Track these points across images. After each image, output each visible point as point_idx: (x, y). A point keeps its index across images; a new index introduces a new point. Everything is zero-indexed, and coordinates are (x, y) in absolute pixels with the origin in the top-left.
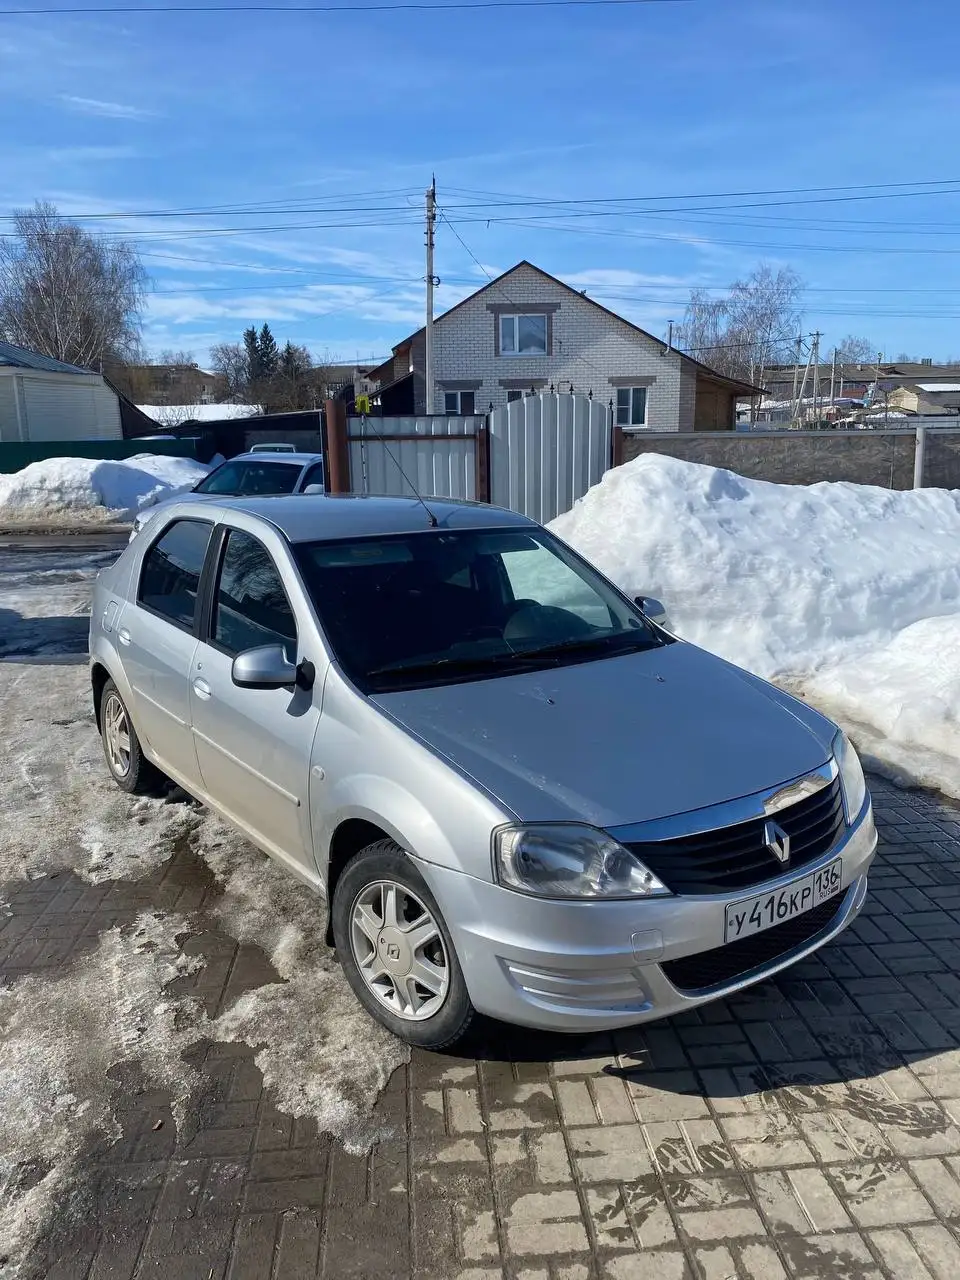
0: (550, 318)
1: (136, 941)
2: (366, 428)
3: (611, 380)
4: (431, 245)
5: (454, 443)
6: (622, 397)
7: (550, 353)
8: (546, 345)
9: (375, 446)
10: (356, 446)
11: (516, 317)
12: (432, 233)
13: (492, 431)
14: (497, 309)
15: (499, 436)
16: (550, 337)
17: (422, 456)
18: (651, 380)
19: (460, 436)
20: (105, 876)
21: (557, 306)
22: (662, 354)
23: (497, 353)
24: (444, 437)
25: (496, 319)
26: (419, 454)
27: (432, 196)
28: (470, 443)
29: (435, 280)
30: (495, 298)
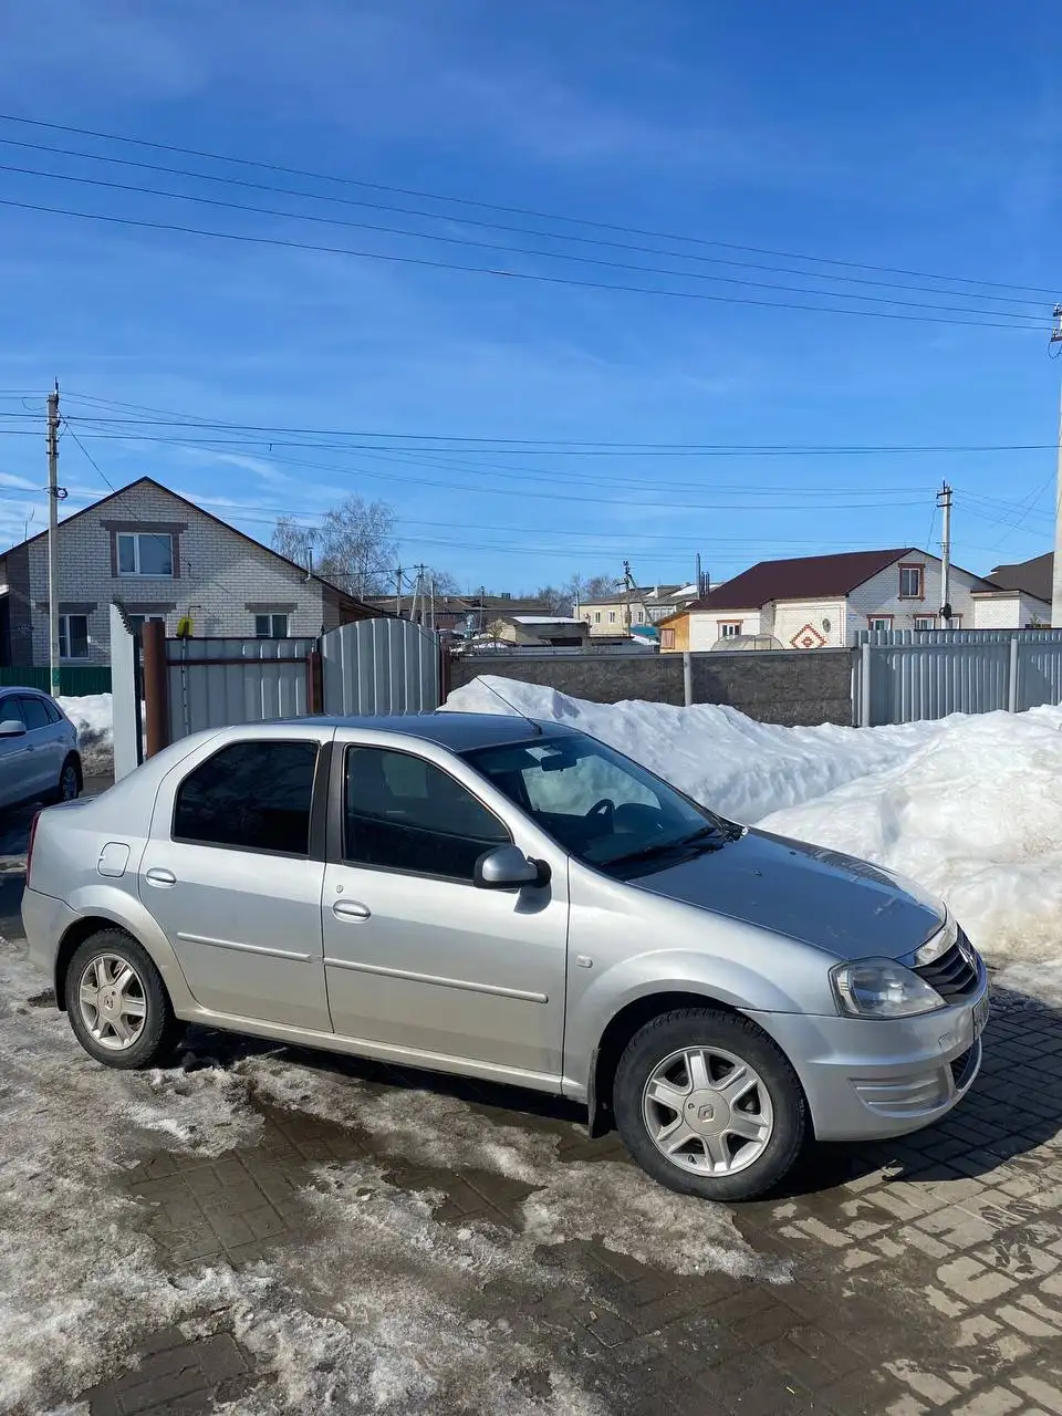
0: (176, 539)
2: (187, 653)
3: (249, 606)
4: (54, 454)
6: (261, 623)
7: (177, 576)
8: (172, 568)
9: (196, 670)
10: (175, 671)
11: (136, 536)
12: (55, 441)
13: (325, 654)
14: (113, 527)
15: (333, 660)
16: (177, 559)
17: (250, 681)
18: (291, 607)
19: (291, 660)
21: (182, 527)
22: (303, 581)
23: (114, 575)
24: (273, 660)
25: (113, 536)
26: (246, 679)
27: (55, 401)
28: (302, 666)
29: (60, 493)
30: (116, 513)
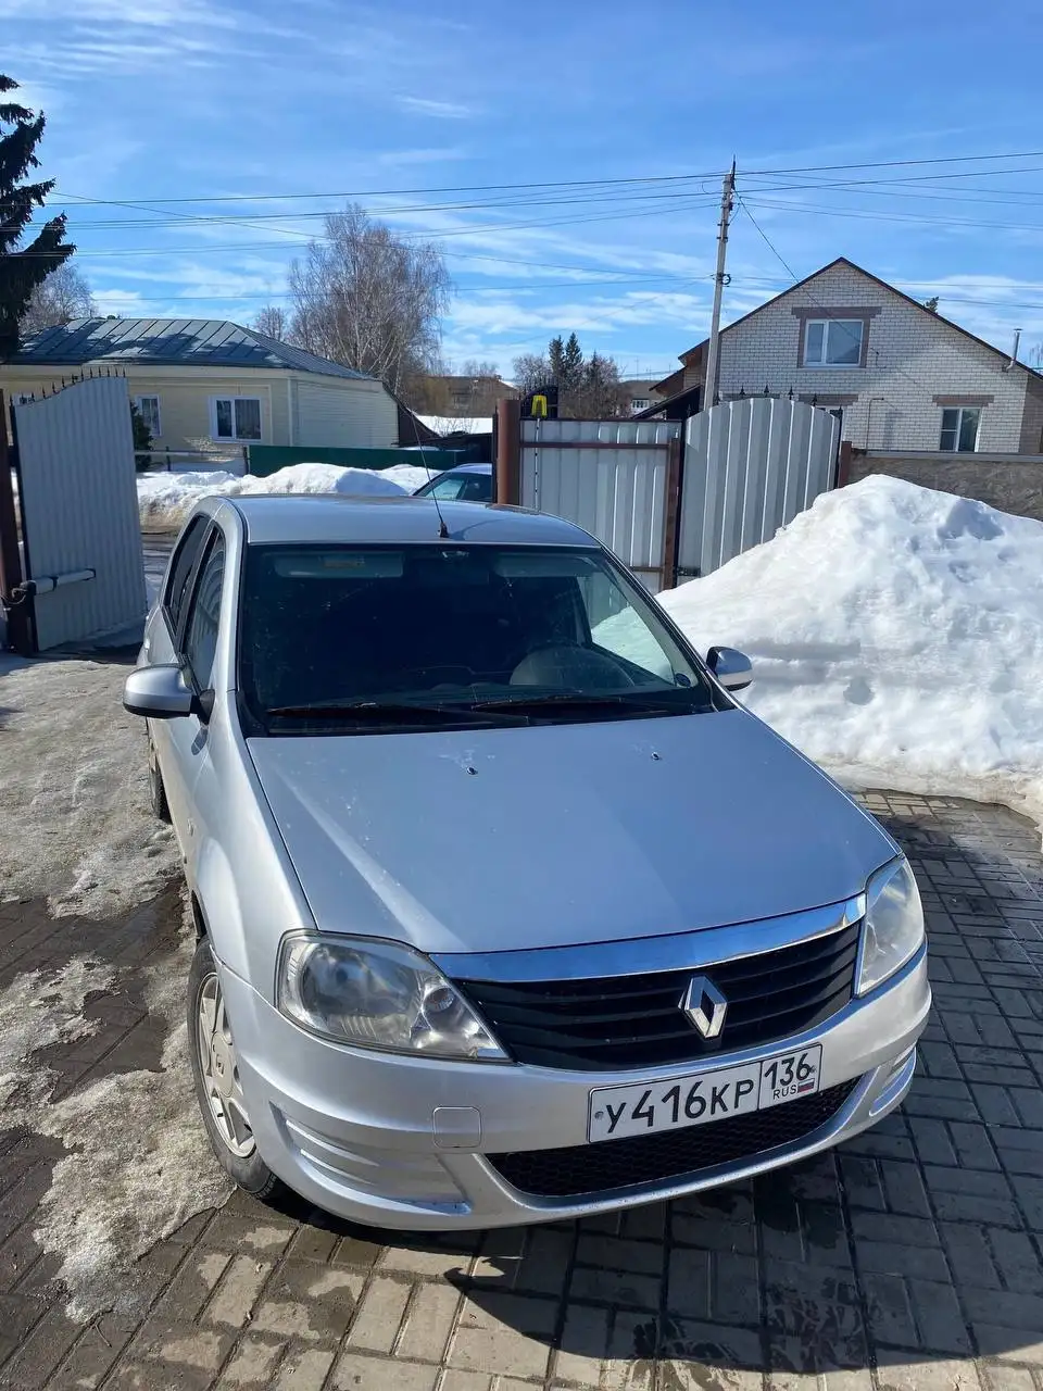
0: (867, 325)
1: (48, 990)
2: (541, 434)
3: (937, 399)
4: (724, 239)
5: (642, 453)
6: (949, 418)
7: (863, 366)
8: (856, 355)
9: (550, 453)
10: (528, 453)
11: (826, 323)
12: (727, 225)
13: (688, 441)
14: (802, 314)
15: (697, 447)
16: (866, 346)
17: (603, 469)
19: (650, 446)
20: (73, 909)
21: (873, 312)
22: (1004, 370)
23: (799, 365)
24: (632, 446)
25: (803, 324)
26: (600, 466)
27: (731, 182)
28: (662, 454)
29: (725, 279)
30: (802, 300)
